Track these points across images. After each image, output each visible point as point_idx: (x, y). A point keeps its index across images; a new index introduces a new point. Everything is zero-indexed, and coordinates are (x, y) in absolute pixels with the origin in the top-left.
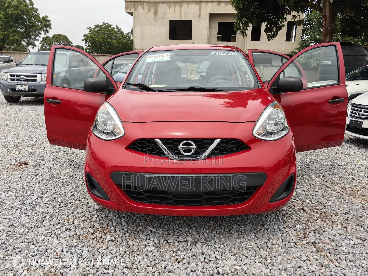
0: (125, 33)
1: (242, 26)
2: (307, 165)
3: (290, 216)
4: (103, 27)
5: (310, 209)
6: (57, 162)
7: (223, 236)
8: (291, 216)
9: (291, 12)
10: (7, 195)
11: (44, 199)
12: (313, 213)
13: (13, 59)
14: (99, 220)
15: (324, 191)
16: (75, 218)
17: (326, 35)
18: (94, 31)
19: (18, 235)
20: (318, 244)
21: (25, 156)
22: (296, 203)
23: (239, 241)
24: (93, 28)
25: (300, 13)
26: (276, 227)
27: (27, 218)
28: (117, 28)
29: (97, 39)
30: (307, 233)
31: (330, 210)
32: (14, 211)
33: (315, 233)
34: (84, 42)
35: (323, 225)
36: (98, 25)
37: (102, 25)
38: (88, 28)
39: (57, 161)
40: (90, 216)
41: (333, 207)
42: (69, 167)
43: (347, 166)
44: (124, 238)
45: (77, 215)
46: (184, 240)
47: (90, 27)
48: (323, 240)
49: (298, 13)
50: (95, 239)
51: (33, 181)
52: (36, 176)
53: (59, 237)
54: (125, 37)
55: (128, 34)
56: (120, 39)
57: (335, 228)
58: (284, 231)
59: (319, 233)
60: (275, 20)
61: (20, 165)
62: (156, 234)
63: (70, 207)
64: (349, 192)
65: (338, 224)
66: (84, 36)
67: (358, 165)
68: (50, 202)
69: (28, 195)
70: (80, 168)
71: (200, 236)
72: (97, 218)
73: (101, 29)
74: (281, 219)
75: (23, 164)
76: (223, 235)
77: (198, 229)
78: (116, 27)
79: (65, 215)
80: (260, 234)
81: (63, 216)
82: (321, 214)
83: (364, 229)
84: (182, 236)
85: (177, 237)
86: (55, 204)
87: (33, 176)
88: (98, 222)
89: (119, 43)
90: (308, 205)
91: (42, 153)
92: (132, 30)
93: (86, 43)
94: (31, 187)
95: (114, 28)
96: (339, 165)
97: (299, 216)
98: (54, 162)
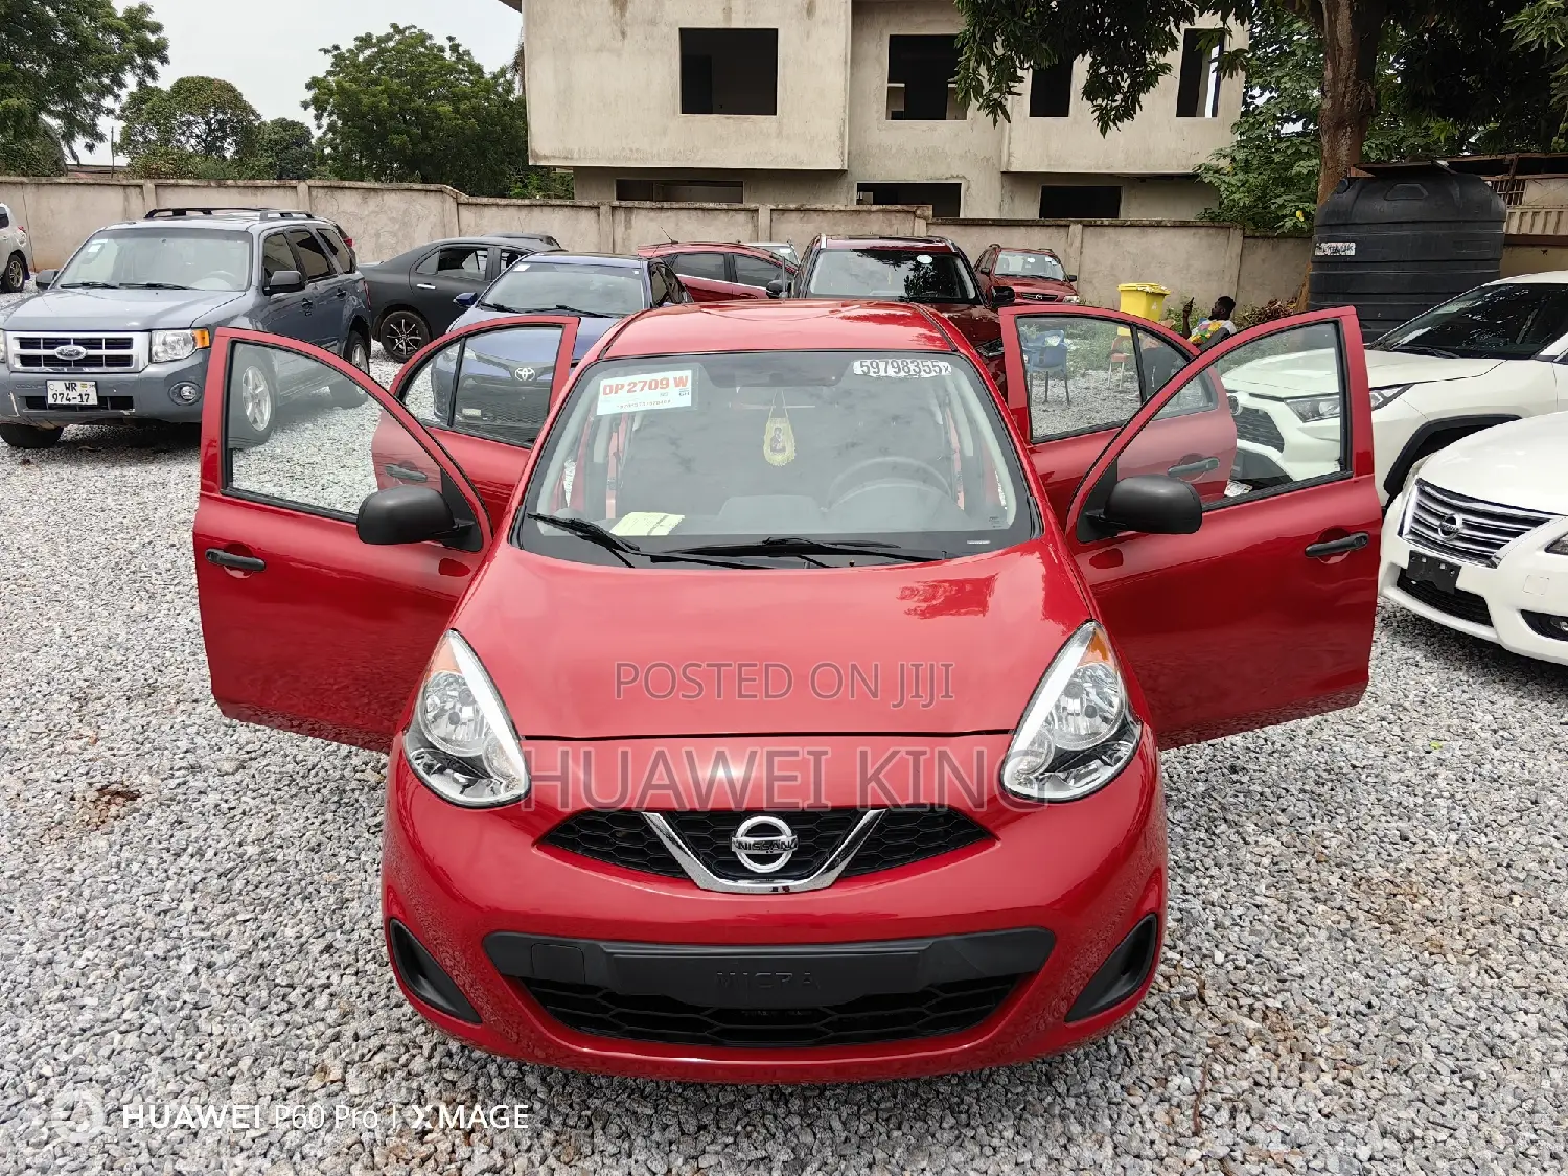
0: (490, 68)
1: (990, 81)
2: (1233, 769)
3: (1148, 1033)
4: (391, 44)
5: (1228, 996)
6: (254, 776)
7: (900, 1133)
8: (1155, 1033)
9: (1197, 12)
10: (81, 963)
11: (221, 973)
12: (1234, 1016)
13: (8, 211)
14: (440, 1066)
15: (1288, 903)
16: (348, 1063)
17: (1340, 125)
18: (355, 65)
19: (144, 1158)
20: (1242, 1163)
21: (122, 752)
22: (1175, 967)
23: (957, 1157)
24: (350, 51)
25: (1231, 18)
26: (1094, 1085)
27: (167, 1069)
28: (455, 48)
29: (365, 99)
30: (1206, 1113)
31: (1300, 1000)
32: (116, 1041)
33: (1233, 1112)
34: (312, 111)
35: (1267, 1075)
36: (369, 36)
37: (389, 38)
38: (326, 52)
39: (253, 771)
40: (403, 1050)
41: (1311, 987)
42: (302, 803)
43: (1385, 773)
44: (536, 1157)
45: (354, 1045)
46: (759, 1156)
47: (336, 48)
48: (1260, 1145)
49: (1224, 19)
50: (431, 1163)
51: (169, 884)
52: (177, 855)
53: (297, 1157)
54: (489, 87)
55: (503, 72)
56: (466, 97)
57: (1308, 1084)
58: (1125, 1107)
59: (1248, 1112)
60: (1126, 44)
61: (108, 802)
62: (655, 1128)
63: (325, 1010)
64: (1380, 903)
65: (1324, 1067)
66: (309, 86)
67: (1429, 765)
68: (247, 988)
69: (161, 954)
70: (346, 803)
71: (815, 1135)
72: (430, 1057)
73: (382, 52)
74: (1114, 1050)
75: (118, 794)
76: (899, 1128)
77: (811, 1104)
78: (447, 45)
79: (309, 1048)
80: (1035, 1122)
81: (303, 1055)
82: (1265, 1018)
83: (1414, 1086)
84: (748, 1137)
85: (730, 1140)
86: (265, 993)
87: (165, 856)
88: (435, 1077)
89: (464, 116)
90: (1221, 976)
91: (189, 730)
92: (521, 54)
93: (318, 117)
94: (166, 912)
95: (442, 49)
96: (1354, 767)
97: (1183, 1029)
98: (238, 777)
